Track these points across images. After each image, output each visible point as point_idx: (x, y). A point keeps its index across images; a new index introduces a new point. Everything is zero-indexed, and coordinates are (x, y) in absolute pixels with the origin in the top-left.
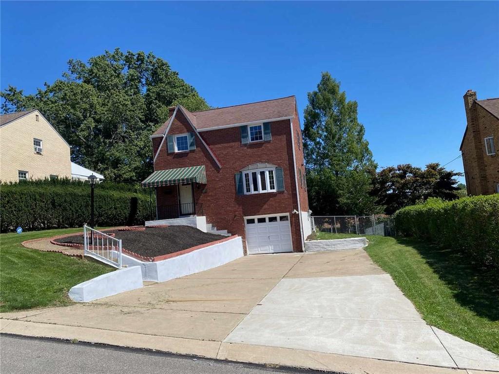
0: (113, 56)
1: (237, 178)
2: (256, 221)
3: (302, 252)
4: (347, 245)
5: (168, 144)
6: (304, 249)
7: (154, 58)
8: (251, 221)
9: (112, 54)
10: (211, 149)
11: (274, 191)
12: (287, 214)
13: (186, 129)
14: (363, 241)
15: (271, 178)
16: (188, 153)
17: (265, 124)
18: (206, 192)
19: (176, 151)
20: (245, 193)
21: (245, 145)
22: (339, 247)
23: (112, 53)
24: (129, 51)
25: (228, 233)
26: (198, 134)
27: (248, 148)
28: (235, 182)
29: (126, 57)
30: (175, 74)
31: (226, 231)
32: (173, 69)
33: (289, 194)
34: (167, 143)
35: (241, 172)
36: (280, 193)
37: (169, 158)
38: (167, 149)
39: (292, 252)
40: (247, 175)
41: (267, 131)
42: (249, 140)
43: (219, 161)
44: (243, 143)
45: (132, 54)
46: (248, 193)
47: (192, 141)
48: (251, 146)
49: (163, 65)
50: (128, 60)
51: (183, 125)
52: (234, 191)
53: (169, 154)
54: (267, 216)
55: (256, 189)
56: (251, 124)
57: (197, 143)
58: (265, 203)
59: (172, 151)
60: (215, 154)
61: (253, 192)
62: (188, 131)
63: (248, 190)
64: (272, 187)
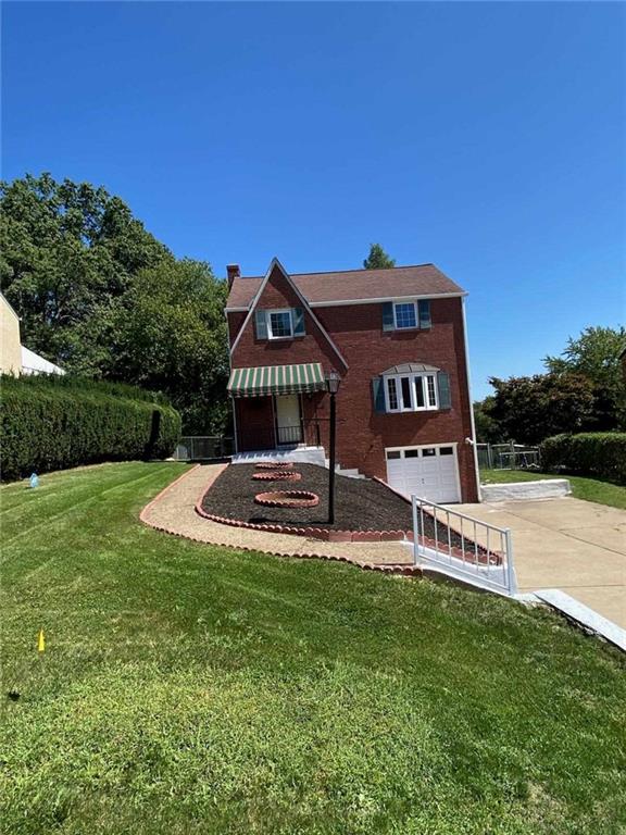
0: (41, 184)
1: (376, 386)
2: (402, 455)
3: (477, 502)
4: (544, 492)
5: (257, 324)
6: (480, 498)
7: (108, 195)
8: (396, 455)
9: (38, 180)
10: (332, 338)
11: (435, 408)
12: (454, 445)
13: (289, 300)
14: (564, 484)
15: (431, 387)
16: (292, 342)
17: (420, 302)
18: (322, 408)
19: (271, 337)
20: (388, 409)
21: (389, 334)
22: (533, 495)
23: (37, 178)
24: (68, 178)
25: (360, 473)
26: (310, 312)
27: (392, 339)
28: (372, 392)
29: (63, 187)
30: (139, 224)
31: (356, 470)
32: (135, 216)
33: (458, 414)
34: (254, 323)
35: (381, 376)
36: (442, 411)
37: (258, 348)
38: (255, 333)
39: (458, 503)
40: (392, 382)
41: (425, 313)
42: (395, 327)
43: (345, 357)
44: (385, 330)
45: (72, 185)
46: (394, 411)
47: (299, 321)
48: (399, 336)
49: (122, 207)
50: (65, 193)
51: (283, 293)
52: (370, 407)
53: (257, 342)
54: (419, 448)
55: (407, 404)
56: (396, 299)
57: (307, 325)
58: (420, 428)
59: (264, 337)
60: (338, 346)
61: (402, 409)
62: (292, 305)
63: (394, 405)
64: (432, 403)
